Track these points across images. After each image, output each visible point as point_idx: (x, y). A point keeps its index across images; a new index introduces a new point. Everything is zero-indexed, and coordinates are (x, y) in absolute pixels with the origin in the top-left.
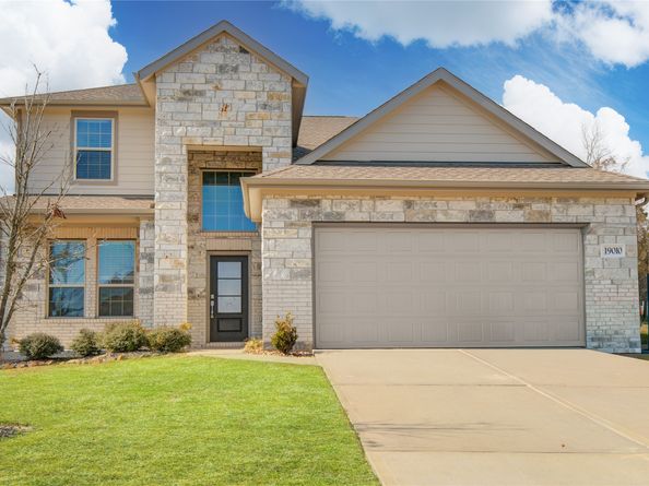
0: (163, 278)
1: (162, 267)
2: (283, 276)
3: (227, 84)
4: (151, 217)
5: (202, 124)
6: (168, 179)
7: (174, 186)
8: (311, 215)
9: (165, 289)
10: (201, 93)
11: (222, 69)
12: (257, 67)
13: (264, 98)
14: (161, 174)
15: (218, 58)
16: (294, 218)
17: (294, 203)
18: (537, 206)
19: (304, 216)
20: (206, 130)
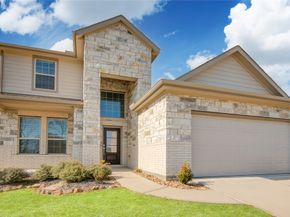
0: (88, 137)
1: (87, 131)
2: (177, 139)
3: (122, 47)
4: (82, 107)
5: (109, 64)
6: (91, 88)
7: (94, 92)
8: (191, 106)
9: (89, 142)
10: (109, 49)
11: (119, 39)
12: (136, 41)
13: (139, 56)
14: (87, 85)
15: (117, 33)
16: (183, 107)
17: (182, 99)
18: (284, 111)
19: (187, 107)
20: (111, 67)
